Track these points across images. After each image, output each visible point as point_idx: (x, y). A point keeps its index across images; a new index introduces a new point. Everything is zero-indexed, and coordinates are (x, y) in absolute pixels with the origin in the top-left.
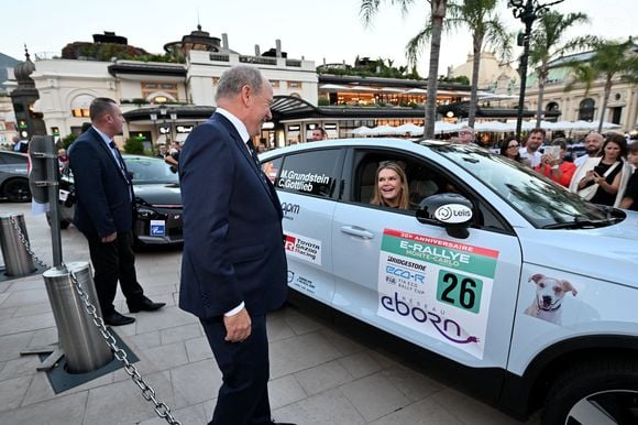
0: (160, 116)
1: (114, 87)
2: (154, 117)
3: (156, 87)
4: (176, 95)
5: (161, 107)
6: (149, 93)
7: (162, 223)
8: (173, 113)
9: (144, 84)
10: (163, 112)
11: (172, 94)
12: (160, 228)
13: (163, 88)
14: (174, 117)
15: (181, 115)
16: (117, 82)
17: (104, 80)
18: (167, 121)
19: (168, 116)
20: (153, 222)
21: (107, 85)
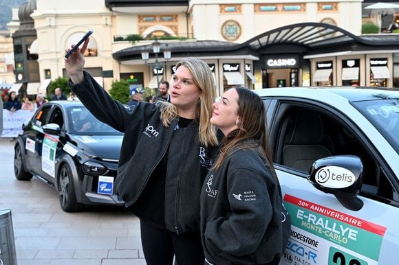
0: (152, 55)
1: (109, 23)
2: (145, 56)
3: (154, 20)
4: (175, 28)
5: (154, 44)
6: (146, 28)
7: (111, 179)
8: (167, 50)
9: (141, 17)
10: (156, 50)
11: (171, 27)
12: (109, 185)
13: (162, 20)
14: (167, 55)
15: (177, 52)
16: (113, 16)
17: (101, 15)
18: (160, 60)
19: (161, 54)
20: (101, 179)
21: (103, 20)
